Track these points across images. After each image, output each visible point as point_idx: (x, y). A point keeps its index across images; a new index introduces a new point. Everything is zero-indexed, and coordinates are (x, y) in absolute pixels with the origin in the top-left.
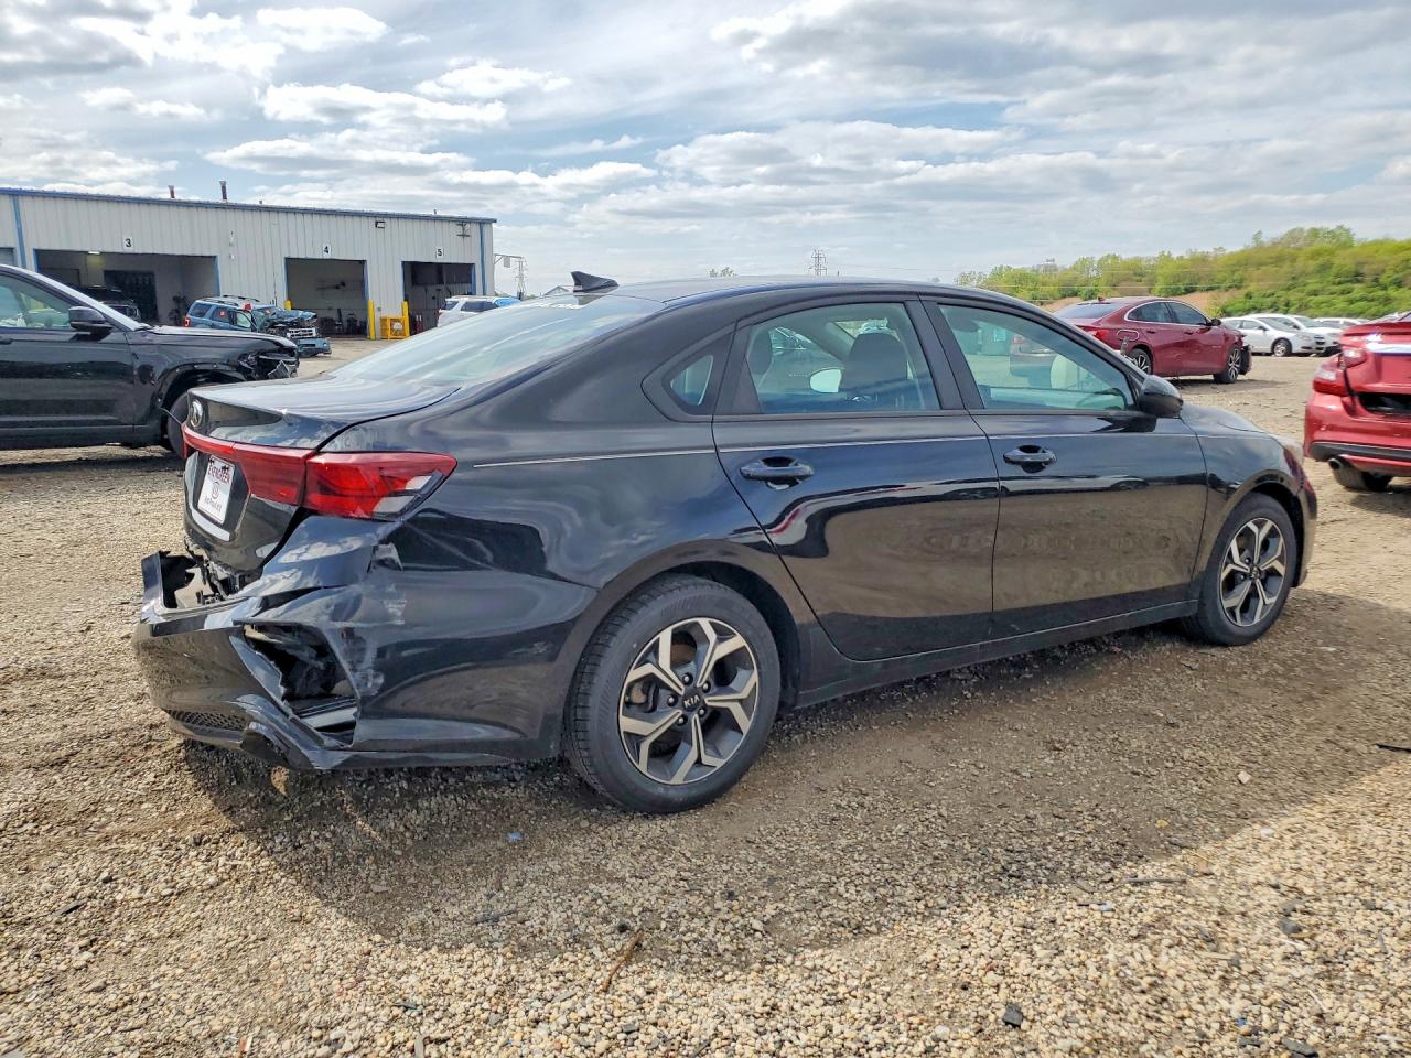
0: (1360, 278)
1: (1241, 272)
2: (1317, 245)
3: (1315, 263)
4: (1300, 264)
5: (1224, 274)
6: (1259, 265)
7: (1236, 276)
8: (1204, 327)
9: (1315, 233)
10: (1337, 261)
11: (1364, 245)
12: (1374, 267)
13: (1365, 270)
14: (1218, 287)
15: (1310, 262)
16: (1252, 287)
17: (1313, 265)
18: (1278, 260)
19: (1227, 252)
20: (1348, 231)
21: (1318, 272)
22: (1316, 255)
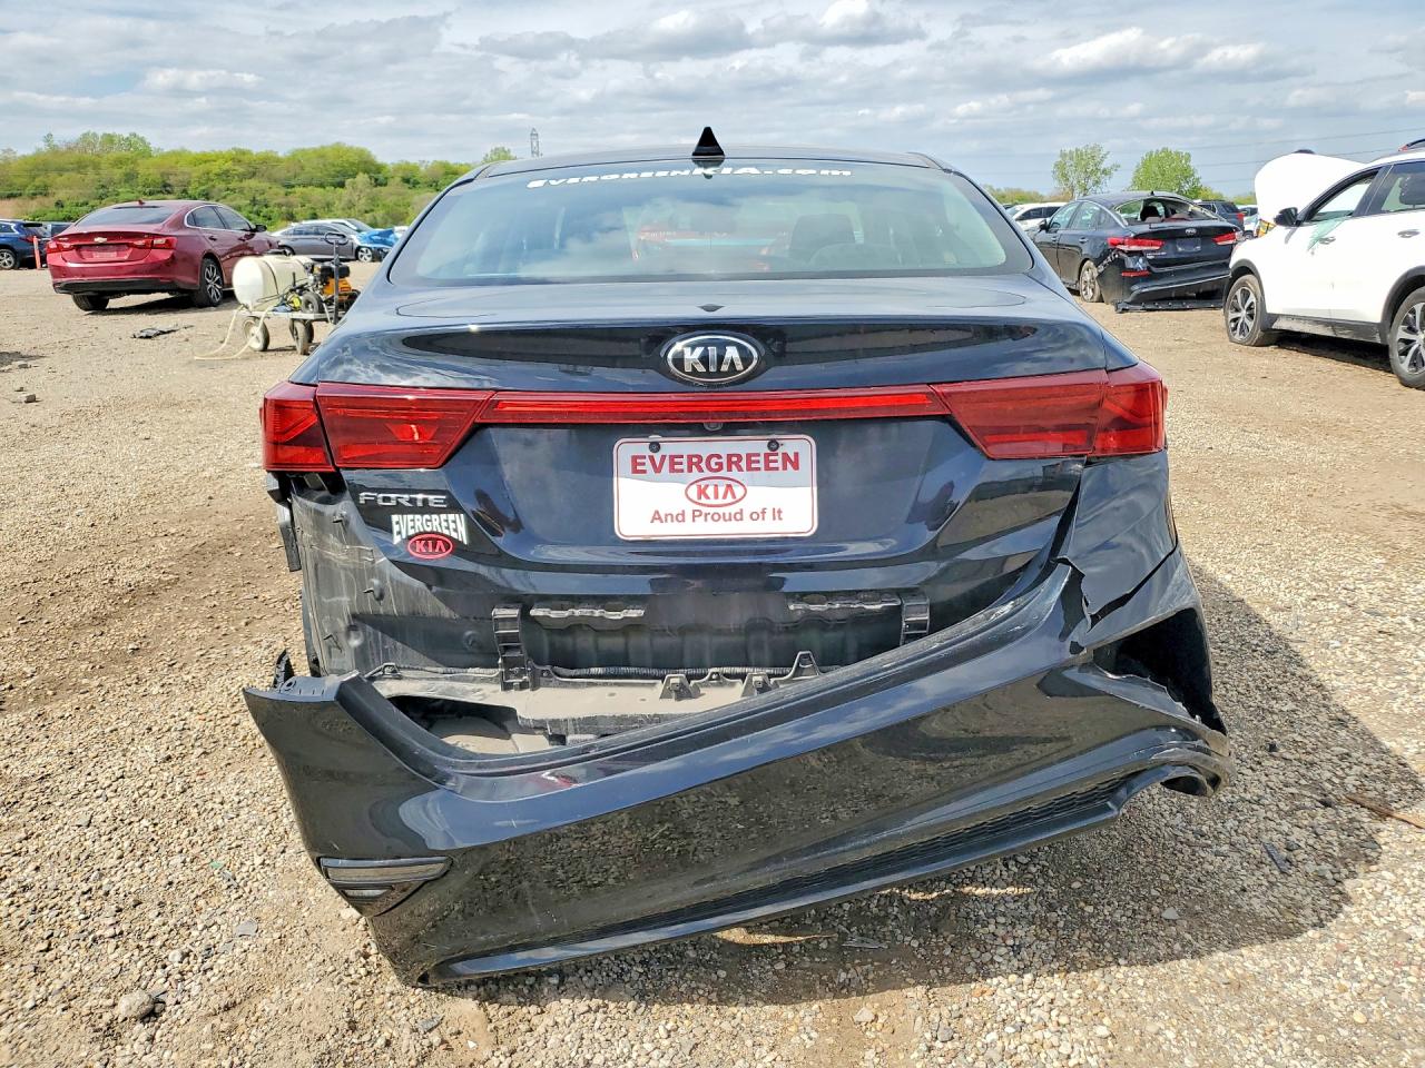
0: (168, 188)
1: (41, 178)
2: (115, 154)
3: (120, 171)
4: (105, 172)
5: (22, 180)
6: (61, 170)
7: (38, 182)
8: (249, 233)
9: (110, 139)
10: (141, 170)
11: (164, 156)
12: (180, 178)
13: (172, 180)
14: (21, 195)
15: (116, 170)
16: (61, 195)
17: (118, 173)
18: (80, 167)
19: (18, 155)
20: (142, 140)
21: (126, 181)
22: (119, 162)
